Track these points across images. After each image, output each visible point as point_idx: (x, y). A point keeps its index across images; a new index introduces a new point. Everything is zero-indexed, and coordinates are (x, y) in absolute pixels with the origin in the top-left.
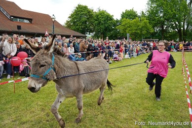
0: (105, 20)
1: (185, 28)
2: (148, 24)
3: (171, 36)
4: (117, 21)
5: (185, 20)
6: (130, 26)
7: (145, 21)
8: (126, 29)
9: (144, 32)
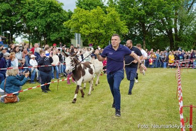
6: (87, 21)
7: (113, 12)
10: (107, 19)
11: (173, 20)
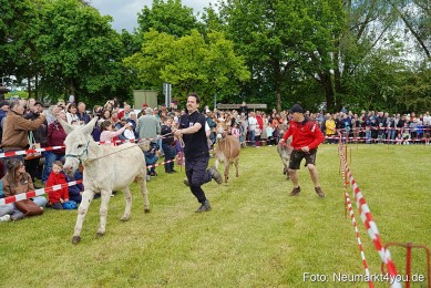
0: (78, 33)
1: (341, 70)
2: (231, 54)
3: (303, 93)
4: (127, 39)
5: (337, 44)
6: (172, 56)
7: (222, 41)
8: (158, 69)
9: (221, 79)
10: (211, 54)
11: (332, 54)
